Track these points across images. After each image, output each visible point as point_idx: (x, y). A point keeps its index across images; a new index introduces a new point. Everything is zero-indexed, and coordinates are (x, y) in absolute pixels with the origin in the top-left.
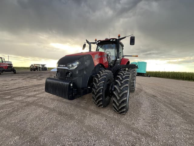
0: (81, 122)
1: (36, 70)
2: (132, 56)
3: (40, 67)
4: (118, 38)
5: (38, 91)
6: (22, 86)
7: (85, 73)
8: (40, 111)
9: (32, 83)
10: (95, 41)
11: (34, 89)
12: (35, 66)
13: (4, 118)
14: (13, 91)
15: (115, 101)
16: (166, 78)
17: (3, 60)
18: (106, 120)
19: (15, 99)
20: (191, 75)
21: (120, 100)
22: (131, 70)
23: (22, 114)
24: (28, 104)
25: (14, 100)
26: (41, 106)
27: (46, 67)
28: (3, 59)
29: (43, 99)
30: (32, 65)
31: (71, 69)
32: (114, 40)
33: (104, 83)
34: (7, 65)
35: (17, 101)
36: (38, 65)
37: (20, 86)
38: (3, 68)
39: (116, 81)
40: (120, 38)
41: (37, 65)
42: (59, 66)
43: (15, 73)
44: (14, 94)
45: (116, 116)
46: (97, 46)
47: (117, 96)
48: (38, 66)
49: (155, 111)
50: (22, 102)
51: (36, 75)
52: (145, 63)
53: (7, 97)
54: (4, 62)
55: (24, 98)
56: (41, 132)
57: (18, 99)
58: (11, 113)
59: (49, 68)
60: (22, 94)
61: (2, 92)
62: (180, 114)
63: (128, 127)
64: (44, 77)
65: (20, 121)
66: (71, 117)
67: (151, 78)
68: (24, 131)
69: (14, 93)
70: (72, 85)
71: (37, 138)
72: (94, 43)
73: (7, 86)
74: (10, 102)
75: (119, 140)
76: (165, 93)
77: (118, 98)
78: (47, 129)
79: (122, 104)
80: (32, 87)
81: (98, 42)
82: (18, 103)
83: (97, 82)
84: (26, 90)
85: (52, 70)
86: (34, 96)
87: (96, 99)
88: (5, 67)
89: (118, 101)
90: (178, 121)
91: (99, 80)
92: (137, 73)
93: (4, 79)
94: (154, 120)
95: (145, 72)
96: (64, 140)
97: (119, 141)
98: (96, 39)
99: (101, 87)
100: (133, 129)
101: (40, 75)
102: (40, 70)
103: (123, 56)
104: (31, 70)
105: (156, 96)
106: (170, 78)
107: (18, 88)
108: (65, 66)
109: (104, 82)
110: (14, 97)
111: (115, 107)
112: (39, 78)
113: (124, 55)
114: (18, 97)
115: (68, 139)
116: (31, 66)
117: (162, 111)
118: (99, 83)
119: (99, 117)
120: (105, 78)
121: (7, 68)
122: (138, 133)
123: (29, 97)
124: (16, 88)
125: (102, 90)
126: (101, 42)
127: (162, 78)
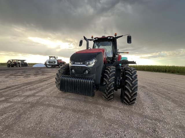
0: (100, 116)
1: (15, 66)
2: (123, 53)
3: (19, 63)
4: (114, 36)
5: (34, 89)
6: (11, 85)
8: (51, 110)
9: (21, 81)
10: (92, 38)
11: (28, 88)
12: (14, 61)
13: (15, 124)
15: (128, 94)
16: (142, 71)
18: (120, 111)
19: (12, 100)
20: (160, 68)
21: (132, 93)
22: (125, 65)
23: (33, 117)
24: (33, 105)
25: (11, 102)
26: (49, 105)
27: (26, 63)
29: (46, 98)
30: (9, 60)
31: (89, 66)
33: (114, 78)
35: (16, 102)
36: (17, 60)
37: (8, 86)
39: (127, 76)
40: (116, 36)
41: (15, 61)
44: (7, 95)
45: (126, 107)
47: (129, 90)
48: (17, 62)
49: (152, 99)
50: (24, 103)
51: (19, 72)
53: (1, 99)
55: (22, 98)
56: (68, 132)
57: (15, 100)
58: (19, 117)
59: (29, 64)
60: (17, 94)
62: (170, 100)
63: (141, 115)
64: (30, 73)
65: (37, 124)
68: (49, 134)
69: (6, 93)
72: (91, 40)
74: (9, 104)
75: (142, 127)
76: (149, 83)
77: (131, 91)
78: (72, 128)
79: (134, 96)
80: (24, 86)
81: (95, 39)
82: (20, 105)
83: (108, 78)
84: (19, 89)
85: (34, 66)
86: (33, 95)
87: (107, 94)
89: (130, 94)
90: (172, 106)
91: (110, 75)
94: (156, 107)
96: (96, 136)
97: (142, 129)
98: (92, 36)
99: (112, 82)
100: (146, 117)
101: (24, 72)
102: (19, 66)
104: (8, 66)
105: (145, 87)
106: (145, 71)
108: (82, 63)
110: (10, 98)
111: (127, 99)
112: (25, 75)
114: (15, 98)
115: (100, 135)
116: (9, 62)
117: (157, 99)
118: (110, 79)
119: (112, 110)
122: (151, 120)
123: (28, 96)
124: (4, 88)
125: (113, 85)
127: (139, 70)
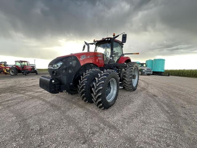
4: (113, 37)
6: (36, 84)
7: (70, 71)
8: (39, 102)
13: (13, 106)
14: (28, 88)
15: (93, 96)
17: (28, 64)
18: (86, 112)
19: (26, 93)
23: (25, 104)
24: (33, 98)
28: (28, 62)
31: (56, 68)
32: (109, 39)
34: (31, 68)
35: (27, 95)
38: (28, 70)
39: (96, 78)
40: (115, 36)
42: (49, 67)
43: (37, 74)
45: (97, 111)
46: (95, 46)
47: (94, 92)
50: (30, 96)
52: (163, 61)
53: (22, 92)
54: (29, 65)
55: (33, 93)
56: (31, 116)
58: (19, 103)
60: (33, 90)
61: (20, 89)
65: (22, 108)
66: (59, 108)
67: (171, 77)
68: (21, 114)
69: (29, 89)
70: (53, 81)
71: (26, 119)
72: (92, 44)
73: (26, 84)
74: (22, 95)
77: (95, 94)
78: (36, 115)
82: (27, 97)
83: (82, 79)
88: (30, 69)
91: (83, 77)
92: (153, 72)
93: (27, 79)
95: (163, 71)
98: (94, 40)
99: (84, 84)
103: (123, 55)
107: (32, 86)
109: (86, 79)
110: (26, 92)
111: (94, 102)
113: (124, 53)
118: (83, 81)
120: (89, 76)
121: (31, 70)
123: (37, 92)
126: (98, 42)
